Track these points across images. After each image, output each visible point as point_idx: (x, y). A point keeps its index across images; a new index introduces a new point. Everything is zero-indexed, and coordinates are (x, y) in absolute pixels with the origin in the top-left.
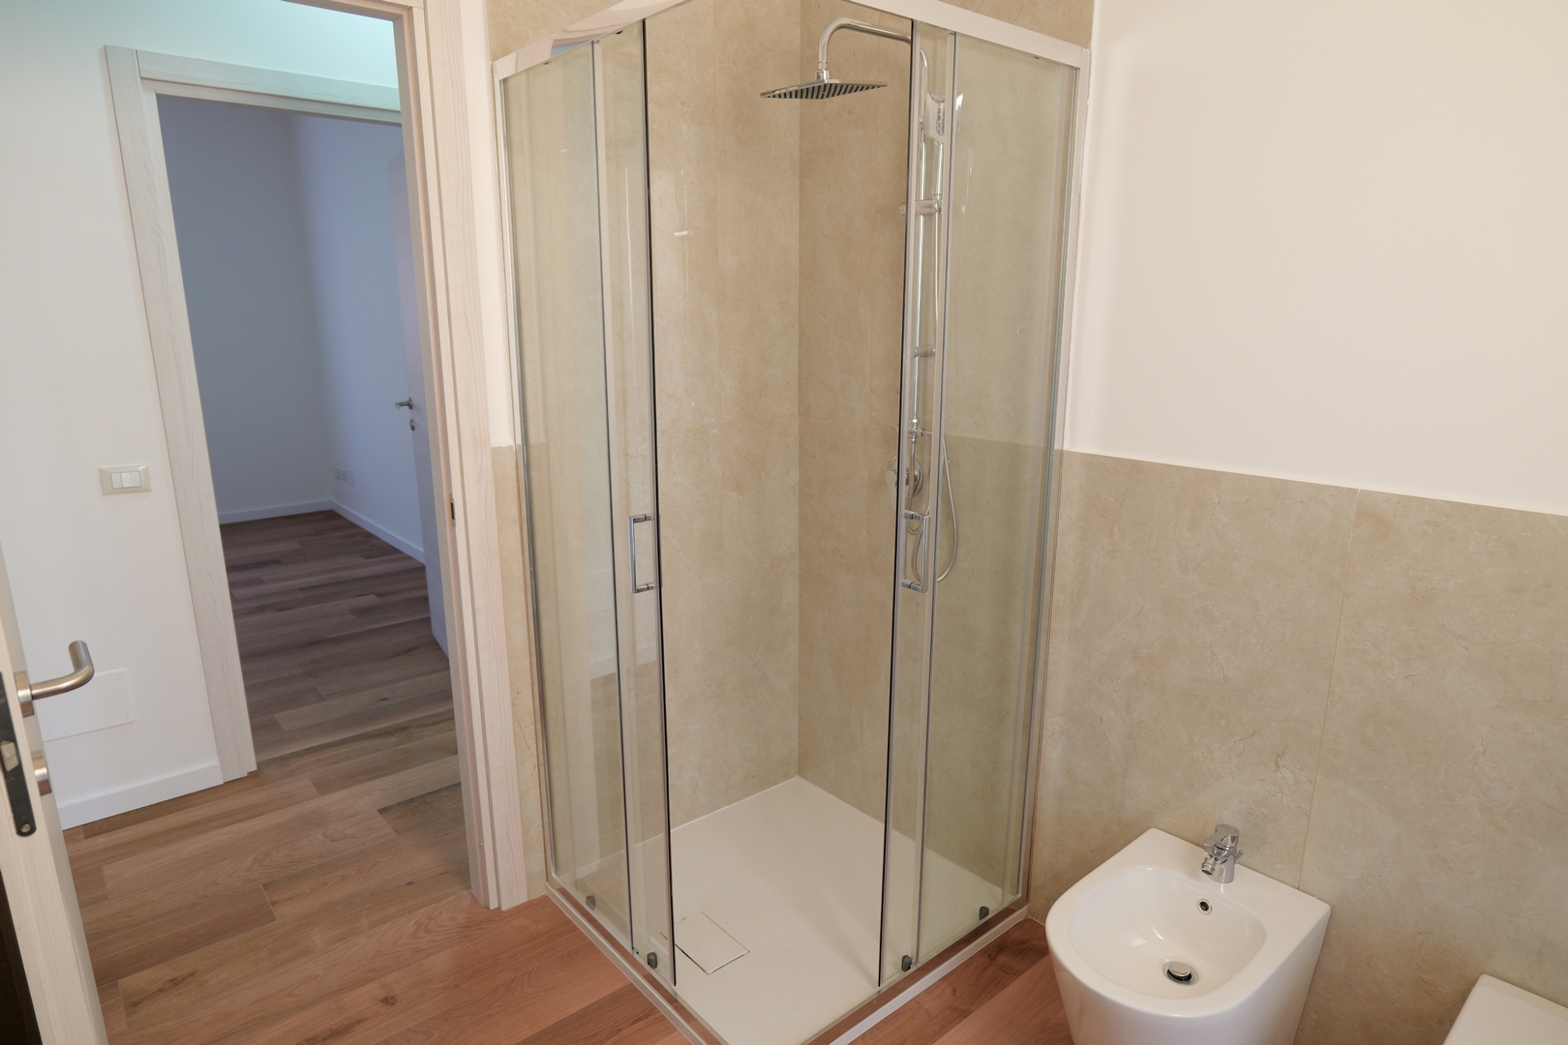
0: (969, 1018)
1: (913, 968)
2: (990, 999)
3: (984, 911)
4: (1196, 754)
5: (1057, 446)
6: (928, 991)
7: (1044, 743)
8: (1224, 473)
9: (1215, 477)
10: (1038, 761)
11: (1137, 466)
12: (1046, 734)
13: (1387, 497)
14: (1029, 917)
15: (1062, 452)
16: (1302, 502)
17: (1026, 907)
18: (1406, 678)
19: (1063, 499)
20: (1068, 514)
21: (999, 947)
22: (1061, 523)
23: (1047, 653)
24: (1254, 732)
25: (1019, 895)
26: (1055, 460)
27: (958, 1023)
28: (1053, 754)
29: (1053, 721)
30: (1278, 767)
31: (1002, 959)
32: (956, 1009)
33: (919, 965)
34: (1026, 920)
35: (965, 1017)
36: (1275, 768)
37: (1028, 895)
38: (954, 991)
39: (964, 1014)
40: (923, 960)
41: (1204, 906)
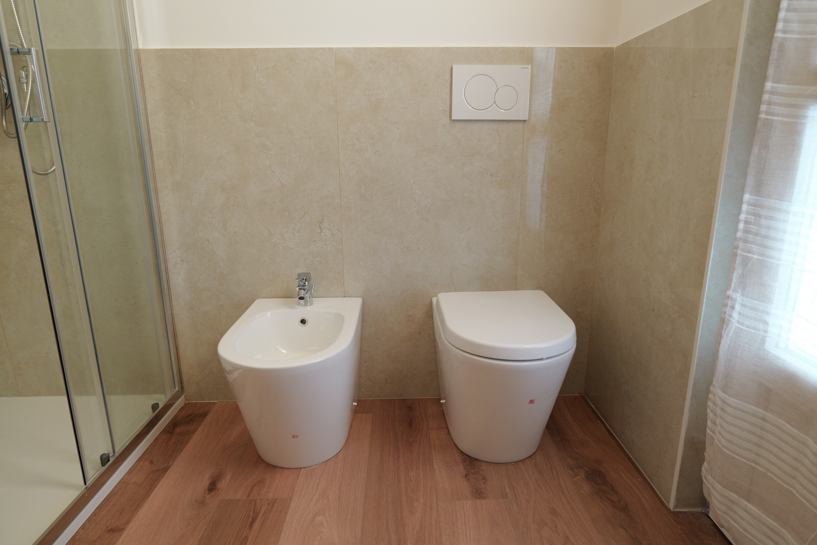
0: (169, 470)
1: (112, 460)
2: (180, 453)
3: (155, 407)
4: (274, 240)
5: (134, 47)
6: (130, 472)
7: (170, 274)
8: (257, 49)
9: (252, 52)
10: (169, 288)
11: (198, 52)
12: (170, 267)
13: (349, 50)
14: (187, 402)
15: (138, 51)
16: (305, 61)
17: (183, 396)
18: (375, 154)
19: (146, 87)
20: (153, 97)
21: (174, 424)
22: (149, 106)
23: (158, 207)
24: (304, 213)
25: (177, 389)
26: (134, 57)
27: (162, 477)
28: (178, 279)
29: (173, 255)
30: (321, 230)
31: (178, 430)
32: (157, 471)
33: (116, 455)
34: (185, 405)
35: (166, 471)
36: (319, 231)
37: (182, 388)
38: (151, 462)
39: (166, 470)
40: (119, 449)
41: (303, 322)
